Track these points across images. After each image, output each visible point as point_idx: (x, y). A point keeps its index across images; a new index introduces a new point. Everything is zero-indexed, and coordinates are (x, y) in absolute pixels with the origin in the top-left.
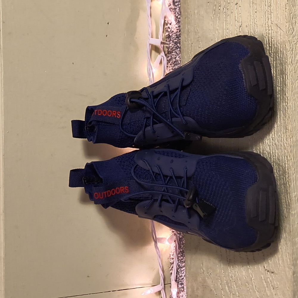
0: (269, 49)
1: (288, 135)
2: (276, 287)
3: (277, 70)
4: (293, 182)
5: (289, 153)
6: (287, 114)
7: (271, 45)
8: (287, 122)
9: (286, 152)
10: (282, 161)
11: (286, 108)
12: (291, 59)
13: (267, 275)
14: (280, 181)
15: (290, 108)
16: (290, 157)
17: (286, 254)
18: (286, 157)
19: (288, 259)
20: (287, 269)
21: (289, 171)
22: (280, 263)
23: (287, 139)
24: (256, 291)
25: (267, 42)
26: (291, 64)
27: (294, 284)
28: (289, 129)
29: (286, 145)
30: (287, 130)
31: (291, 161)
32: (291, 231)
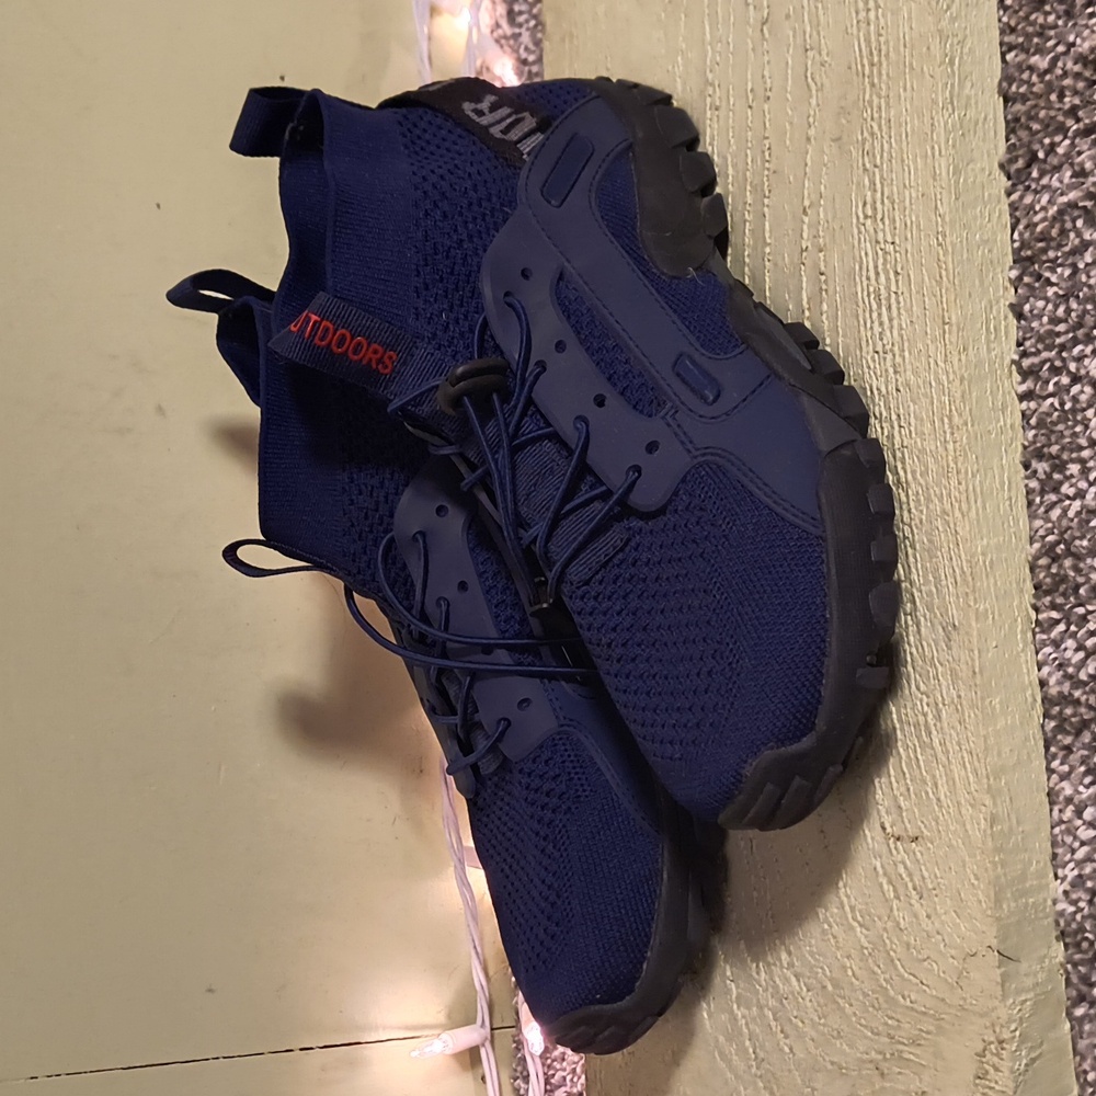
0: (872, 72)
1: (951, 343)
2: (930, 886)
3: (901, 136)
4: (976, 502)
5: (957, 402)
6: (944, 273)
7: (876, 59)
8: (944, 300)
9: (947, 402)
10: (933, 436)
11: (941, 252)
12: (950, 92)
13: (894, 852)
14: (928, 508)
15: (953, 253)
16: (960, 415)
17: (963, 758)
18: (946, 420)
19: (970, 774)
20: (967, 811)
21: (959, 464)
22: (942, 797)
23: (949, 356)
24: (855, 924)
25: (860, 50)
26: (950, 106)
27: (997, 859)
28: (954, 320)
29: (944, 377)
30: (947, 327)
31: (965, 428)
32: (977, 670)
